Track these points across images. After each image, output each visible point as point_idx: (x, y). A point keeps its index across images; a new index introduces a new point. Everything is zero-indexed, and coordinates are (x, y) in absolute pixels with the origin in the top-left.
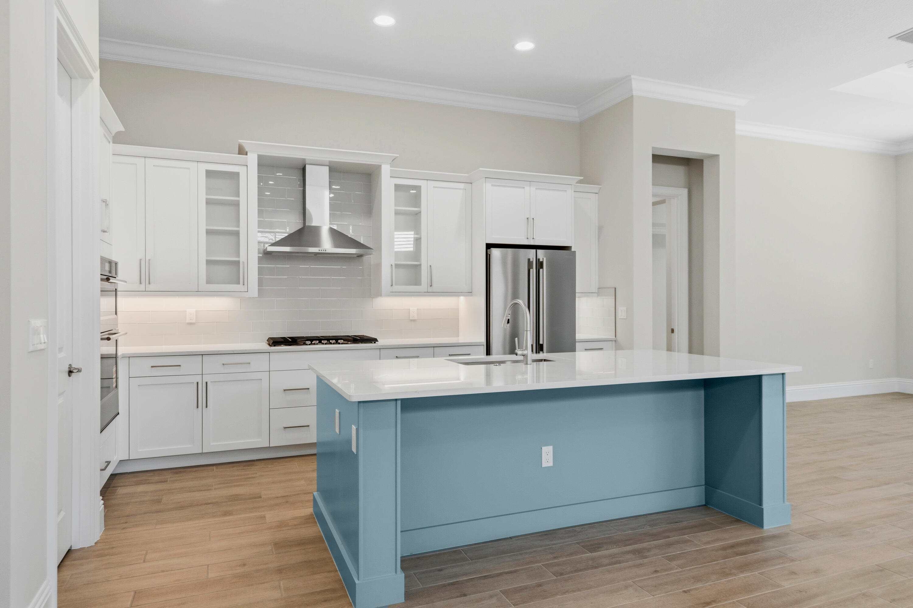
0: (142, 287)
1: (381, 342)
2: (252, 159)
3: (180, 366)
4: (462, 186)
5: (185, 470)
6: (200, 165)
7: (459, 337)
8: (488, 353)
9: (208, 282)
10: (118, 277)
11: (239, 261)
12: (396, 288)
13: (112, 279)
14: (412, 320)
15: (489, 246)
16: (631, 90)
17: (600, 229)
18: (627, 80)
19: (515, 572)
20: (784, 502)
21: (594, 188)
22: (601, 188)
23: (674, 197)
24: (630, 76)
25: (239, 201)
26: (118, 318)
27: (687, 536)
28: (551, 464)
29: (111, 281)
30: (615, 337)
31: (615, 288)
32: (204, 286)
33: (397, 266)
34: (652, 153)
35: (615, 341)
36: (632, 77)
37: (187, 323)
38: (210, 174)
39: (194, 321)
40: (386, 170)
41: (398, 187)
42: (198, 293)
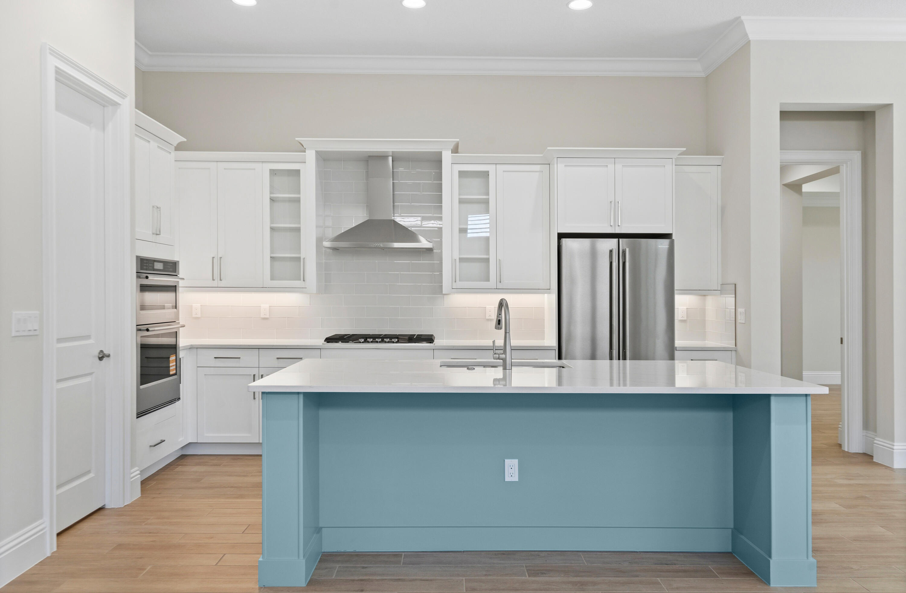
0: (215, 284)
1: (438, 342)
2: (311, 156)
3: (239, 358)
4: (537, 168)
5: (241, 457)
6: (265, 165)
7: (544, 340)
8: (560, 358)
9: (272, 278)
10: (179, 274)
11: (300, 257)
12: (460, 284)
13: (150, 277)
14: (488, 320)
15: (561, 236)
16: (746, 35)
17: (723, 209)
18: (737, 23)
19: (431, 580)
20: (807, 557)
21: (715, 159)
22: (723, 158)
23: (843, 163)
24: (740, 17)
25: (300, 198)
26: (178, 312)
27: (659, 579)
28: (516, 479)
29: (149, 278)
30: (736, 346)
31: (735, 284)
32: (269, 283)
33: (461, 260)
34: (780, 108)
35: (736, 351)
36: (743, 18)
37: (262, 318)
38: (273, 173)
39: (268, 316)
40: (447, 157)
41: (462, 174)
42: (263, 289)
